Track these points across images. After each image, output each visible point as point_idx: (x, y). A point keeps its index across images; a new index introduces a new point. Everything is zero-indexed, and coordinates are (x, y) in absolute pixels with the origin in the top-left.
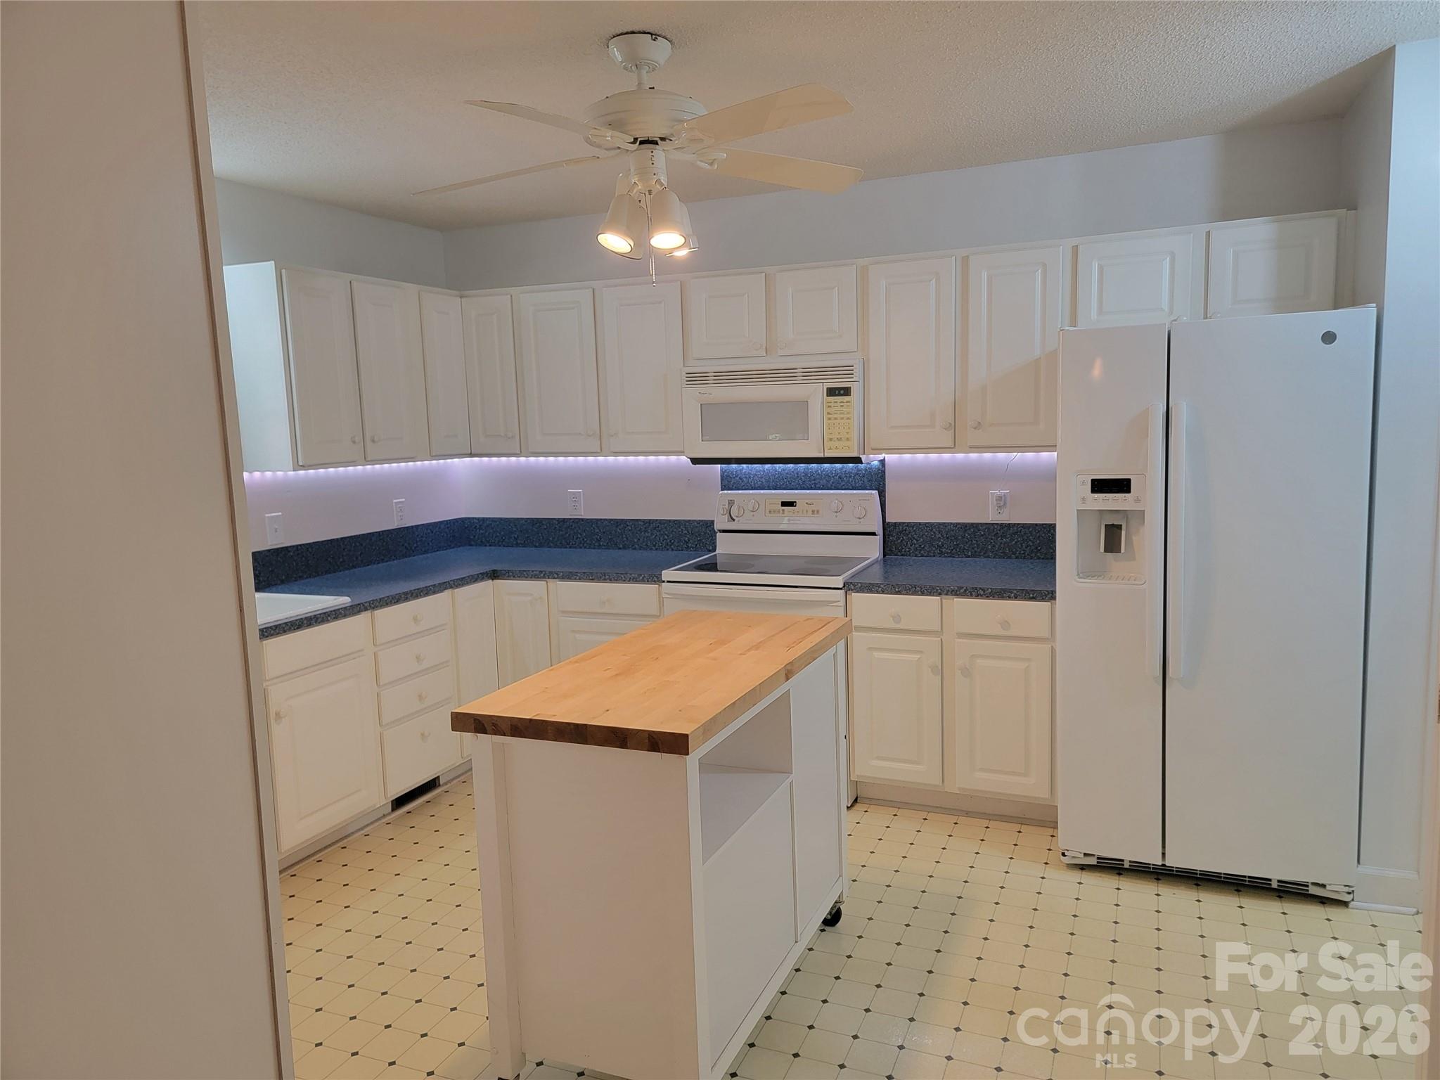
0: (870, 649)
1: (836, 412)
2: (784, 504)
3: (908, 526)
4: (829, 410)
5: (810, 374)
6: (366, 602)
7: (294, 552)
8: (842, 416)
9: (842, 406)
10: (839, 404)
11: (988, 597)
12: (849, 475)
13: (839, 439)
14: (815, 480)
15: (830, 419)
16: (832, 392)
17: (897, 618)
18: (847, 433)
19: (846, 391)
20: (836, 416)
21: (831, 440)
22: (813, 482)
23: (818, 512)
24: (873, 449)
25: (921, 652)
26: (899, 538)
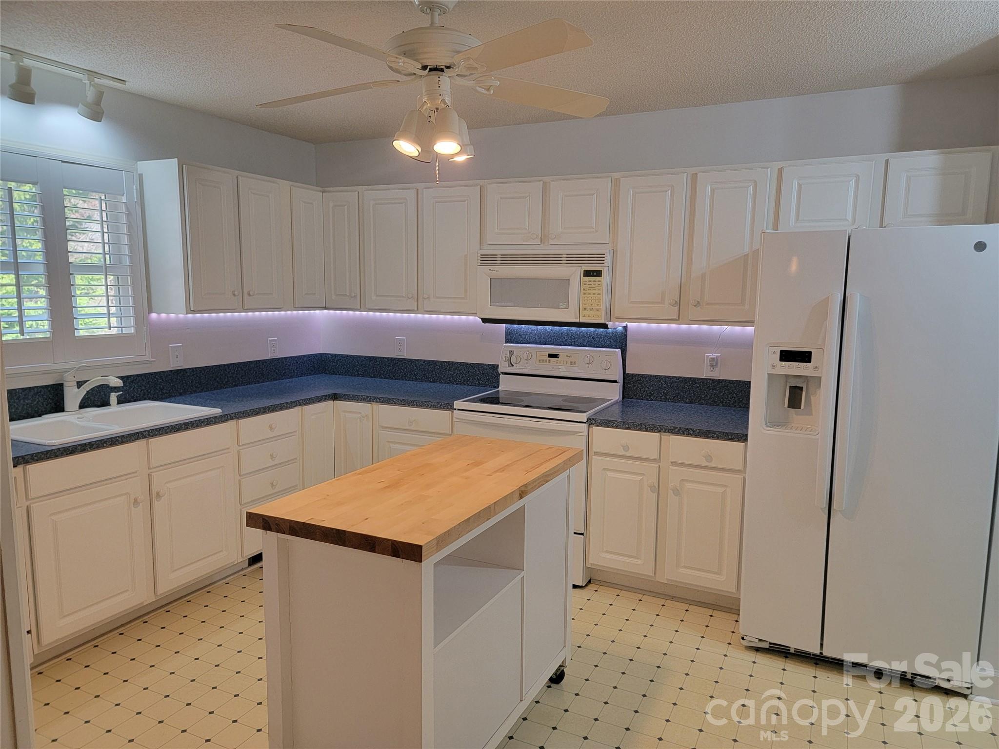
0: (604, 469)
1: (590, 288)
2: (550, 356)
3: (642, 377)
4: (585, 287)
5: (572, 259)
6: (232, 414)
7: (190, 373)
8: (594, 292)
9: (595, 284)
10: (592, 283)
11: (696, 436)
12: (599, 336)
13: (591, 310)
14: (574, 339)
15: (585, 294)
16: (588, 273)
17: (626, 448)
18: (598, 305)
19: (598, 273)
20: (590, 292)
21: (585, 309)
22: (573, 340)
23: (575, 363)
24: (616, 318)
25: (643, 474)
26: (635, 386)
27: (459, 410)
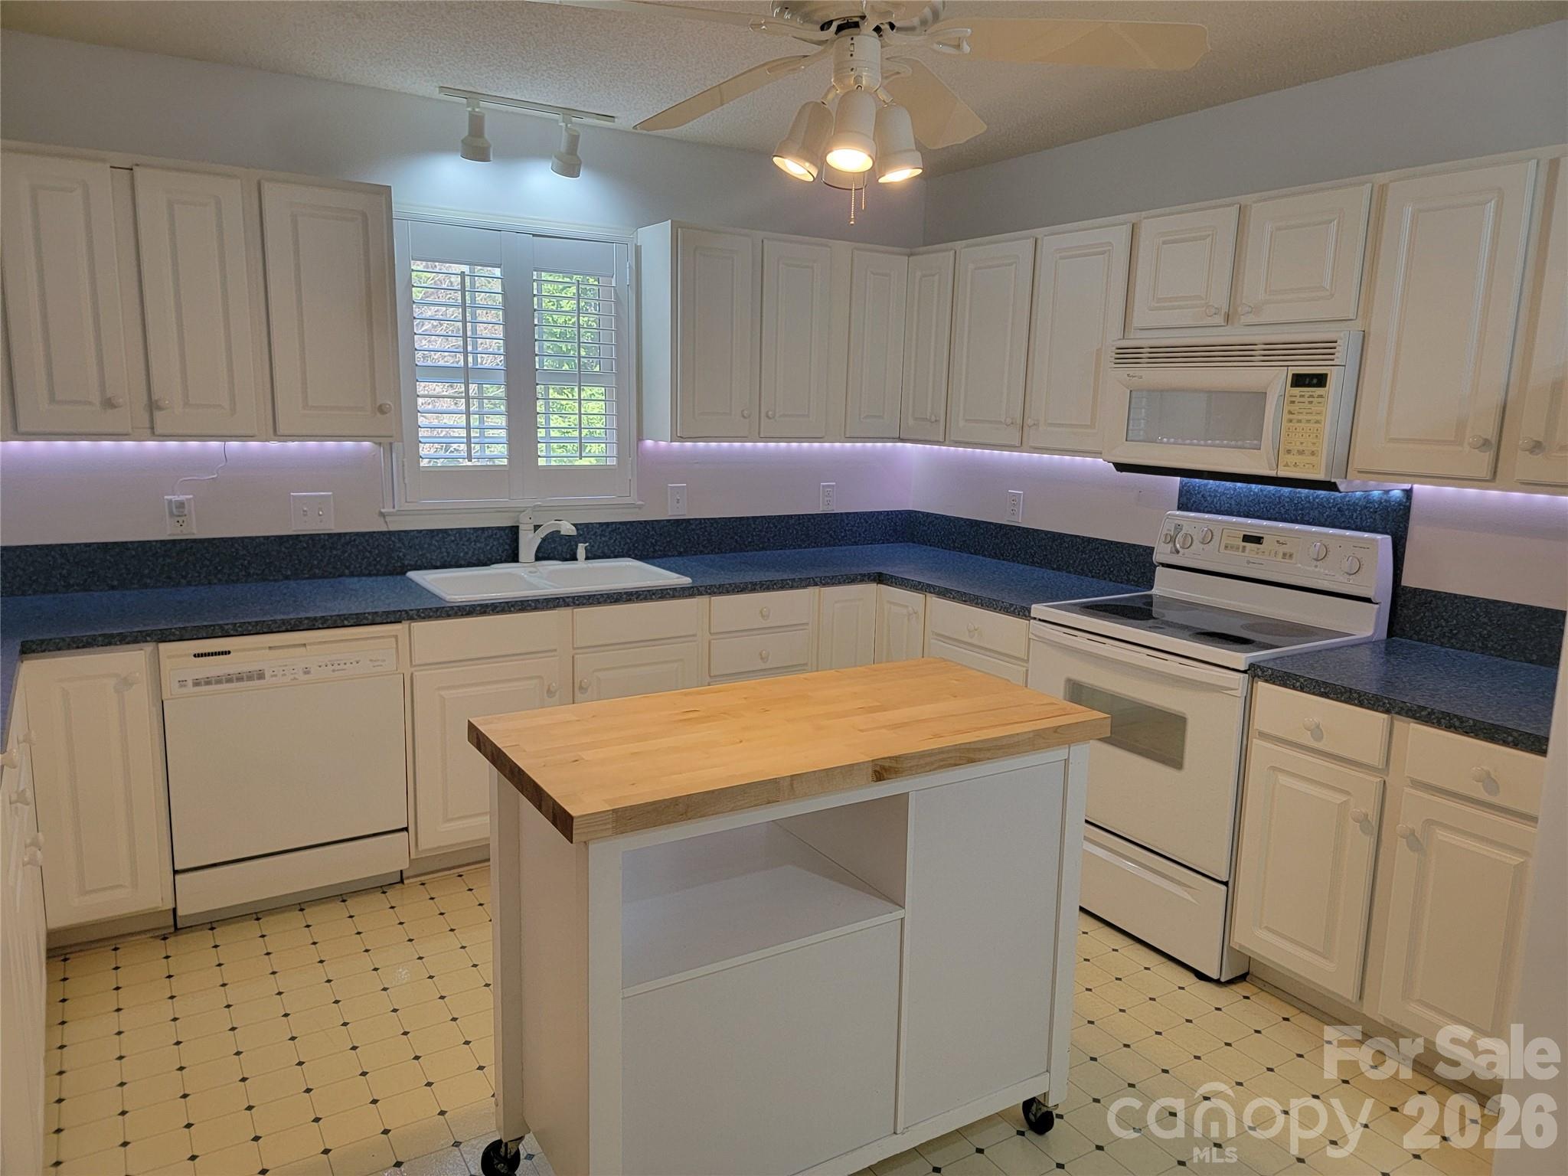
0: (1274, 768)
1: (1301, 411)
2: (1247, 539)
3: (1434, 596)
4: (1292, 408)
5: (1273, 352)
7: (696, 526)
8: (1309, 417)
9: (1310, 403)
10: (1306, 400)
11: (1466, 733)
12: (1322, 505)
13: (1301, 453)
15: (1291, 421)
16: (1299, 381)
18: (1314, 444)
19: (1320, 380)
20: (1300, 417)
21: (1289, 452)
23: (1291, 556)
24: (1359, 472)
25: (1347, 793)
26: (1418, 614)
27: (1040, 620)
